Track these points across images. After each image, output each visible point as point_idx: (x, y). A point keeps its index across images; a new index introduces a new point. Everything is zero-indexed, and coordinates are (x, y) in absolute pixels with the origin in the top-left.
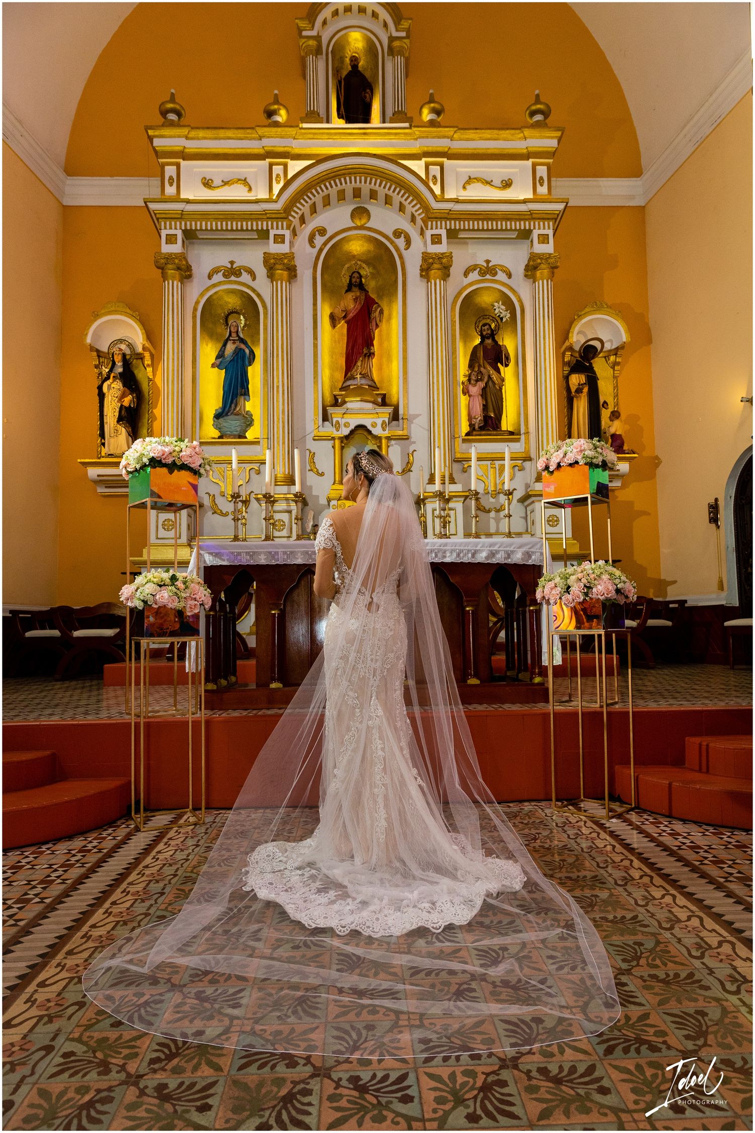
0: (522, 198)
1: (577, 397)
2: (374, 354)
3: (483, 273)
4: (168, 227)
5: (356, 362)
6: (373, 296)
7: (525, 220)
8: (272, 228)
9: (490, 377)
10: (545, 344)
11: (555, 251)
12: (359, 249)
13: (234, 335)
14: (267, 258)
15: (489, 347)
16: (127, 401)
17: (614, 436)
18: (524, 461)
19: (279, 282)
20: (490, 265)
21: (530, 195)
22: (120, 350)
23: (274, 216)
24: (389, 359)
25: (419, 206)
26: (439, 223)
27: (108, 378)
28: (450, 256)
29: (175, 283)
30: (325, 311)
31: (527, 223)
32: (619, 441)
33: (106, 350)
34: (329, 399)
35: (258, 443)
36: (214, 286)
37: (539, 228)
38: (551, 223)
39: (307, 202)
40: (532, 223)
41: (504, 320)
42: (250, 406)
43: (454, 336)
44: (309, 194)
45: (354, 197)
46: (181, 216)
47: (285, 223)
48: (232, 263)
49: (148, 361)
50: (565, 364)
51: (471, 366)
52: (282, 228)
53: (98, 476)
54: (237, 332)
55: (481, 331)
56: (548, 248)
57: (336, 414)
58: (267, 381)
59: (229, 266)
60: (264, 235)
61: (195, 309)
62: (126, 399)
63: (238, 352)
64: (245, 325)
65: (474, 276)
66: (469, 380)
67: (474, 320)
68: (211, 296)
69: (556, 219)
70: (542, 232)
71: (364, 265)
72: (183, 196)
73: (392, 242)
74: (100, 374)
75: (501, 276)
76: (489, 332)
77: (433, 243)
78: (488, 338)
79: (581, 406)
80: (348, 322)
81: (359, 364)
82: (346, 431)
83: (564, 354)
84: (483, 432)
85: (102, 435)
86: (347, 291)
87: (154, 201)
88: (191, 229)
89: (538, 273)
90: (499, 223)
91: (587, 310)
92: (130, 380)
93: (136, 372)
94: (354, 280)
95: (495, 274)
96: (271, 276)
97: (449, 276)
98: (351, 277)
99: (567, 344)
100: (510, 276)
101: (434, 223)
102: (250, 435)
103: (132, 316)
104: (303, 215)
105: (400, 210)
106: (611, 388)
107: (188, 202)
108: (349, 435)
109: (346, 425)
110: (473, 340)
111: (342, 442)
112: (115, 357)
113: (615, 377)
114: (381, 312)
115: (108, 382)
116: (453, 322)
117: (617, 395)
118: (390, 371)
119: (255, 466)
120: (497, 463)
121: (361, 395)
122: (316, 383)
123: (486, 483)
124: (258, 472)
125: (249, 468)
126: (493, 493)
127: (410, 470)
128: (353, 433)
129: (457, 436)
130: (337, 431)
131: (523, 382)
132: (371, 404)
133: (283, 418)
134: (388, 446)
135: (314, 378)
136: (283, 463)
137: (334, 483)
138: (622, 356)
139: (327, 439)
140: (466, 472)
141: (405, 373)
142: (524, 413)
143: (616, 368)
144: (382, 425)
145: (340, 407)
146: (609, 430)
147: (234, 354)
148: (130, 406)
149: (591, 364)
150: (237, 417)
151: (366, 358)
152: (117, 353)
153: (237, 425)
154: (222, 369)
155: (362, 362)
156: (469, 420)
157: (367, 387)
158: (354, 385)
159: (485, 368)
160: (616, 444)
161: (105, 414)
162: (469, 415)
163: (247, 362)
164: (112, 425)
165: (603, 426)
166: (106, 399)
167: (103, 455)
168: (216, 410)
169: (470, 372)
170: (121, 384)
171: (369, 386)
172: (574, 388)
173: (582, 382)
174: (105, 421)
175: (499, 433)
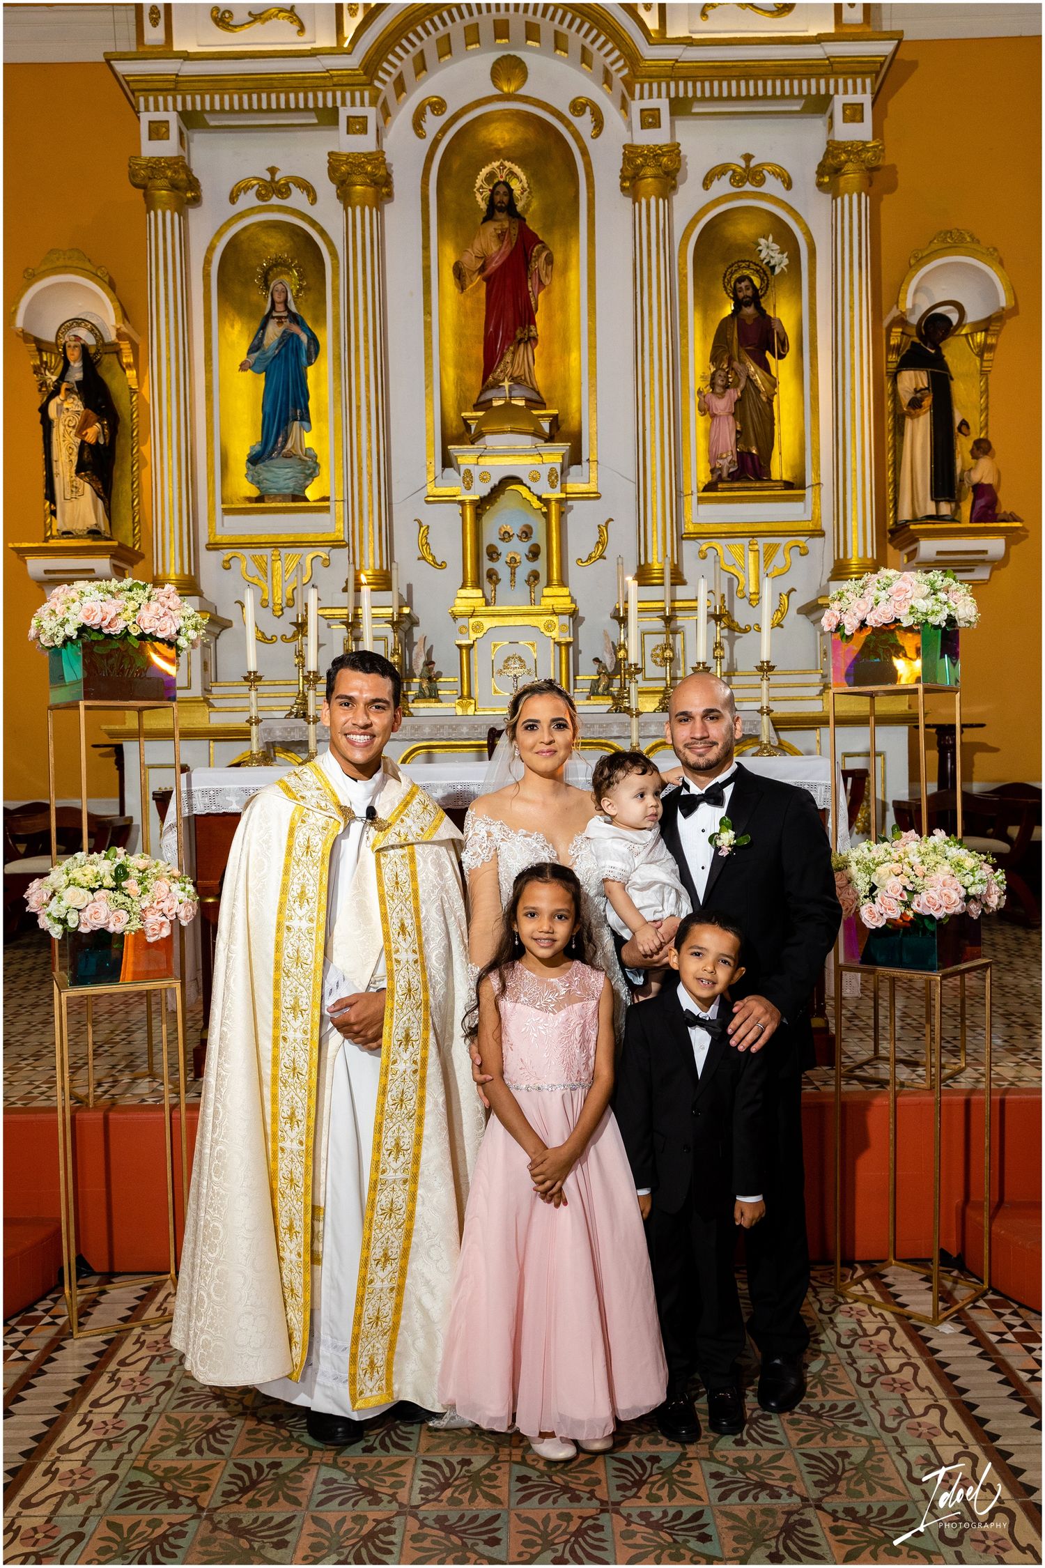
0: (813, 32)
1: (912, 417)
2: (535, 339)
3: (738, 180)
4: (152, 107)
5: (503, 355)
6: (533, 226)
7: (819, 76)
8: (344, 104)
9: (748, 377)
10: (852, 317)
11: (874, 138)
12: (507, 137)
13: (280, 307)
14: (335, 161)
15: (749, 322)
16: (93, 433)
17: (978, 490)
18: (811, 536)
19: (358, 209)
20: (752, 164)
21: (831, 29)
22: (77, 338)
23: (345, 81)
24: (566, 349)
25: (617, 53)
26: (655, 86)
27: (56, 392)
28: (674, 150)
29: (168, 213)
30: (446, 257)
31: (822, 82)
32: (989, 498)
33: (52, 339)
34: (454, 425)
35: (327, 509)
36: (241, 215)
37: (846, 92)
38: (868, 81)
39: (407, 52)
40: (832, 82)
41: (777, 270)
42: (309, 440)
43: (684, 302)
44: (411, 36)
45: (497, 37)
46: (175, 85)
47: (367, 94)
48: (273, 171)
49: (128, 359)
50: (889, 350)
51: (714, 359)
52: (362, 104)
53: (46, 572)
54: (286, 301)
55: (735, 291)
56: (862, 132)
57: (466, 457)
58: (340, 392)
59: (268, 177)
60: (328, 117)
61: (208, 262)
62: (89, 430)
63: (288, 340)
64: (301, 288)
65: (722, 186)
66: (713, 385)
67: (722, 268)
68: (236, 236)
69: (878, 74)
70: (851, 98)
71: (517, 169)
72: (177, 46)
73: (568, 124)
74: (43, 384)
75: (773, 186)
76: (749, 293)
77: (644, 125)
78: (748, 305)
79: (919, 431)
80: (487, 280)
81: (508, 358)
82: (482, 490)
83: (889, 330)
84: (736, 485)
85: (50, 496)
86: (485, 220)
87: (124, 57)
88: (194, 110)
89: (842, 181)
90: (769, 83)
91: (935, 246)
92: (96, 395)
93: (107, 378)
94: (497, 198)
95: (762, 181)
96: (345, 196)
97: (674, 188)
98: (492, 191)
99: (895, 313)
100: (788, 184)
101: (646, 86)
102: (311, 493)
103: (94, 276)
104: (400, 76)
105: (583, 61)
106: (975, 395)
107: (186, 57)
108: (490, 494)
109: (484, 478)
110: (721, 307)
111: (478, 507)
112: (69, 352)
113: (984, 374)
114: (550, 261)
115: (57, 400)
116: (683, 276)
117: (987, 408)
118: (567, 369)
119: (323, 553)
120: (761, 541)
121: (511, 420)
122: (429, 396)
123: (742, 579)
124: (327, 563)
125: (311, 556)
126: (753, 597)
127: (602, 557)
128: (497, 491)
129: (687, 491)
130: (468, 488)
131: (811, 389)
132: (529, 438)
133: (369, 466)
134: (562, 515)
135: (427, 387)
136: (371, 549)
137: (464, 586)
138: (997, 334)
139: (449, 499)
140: (704, 558)
141: (593, 374)
142: (812, 448)
143: (986, 356)
144: (549, 476)
145: (473, 443)
146: (969, 477)
147: (280, 344)
148: (97, 442)
149: (939, 350)
150: (288, 461)
151: (522, 346)
152: (72, 344)
153: (290, 475)
154: (259, 373)
155: (514, 353)
156: (709, 461)
157: (522, 403)
158: (500, 398)
159: (741, 362)
160: (981, 502)
161: (54, 457)
162: (710, 451)
163: (304, 359)
164: (68, 478)
165: (958, 471)
166: (54, 430)
167: (55, 533)
168: (252, 448)
169: (713, 369)
170: (80, 403)
171: (527, 400)
172: (905, 398)
173: (921, 386)
174: (55, 471)
175: (766, 484)
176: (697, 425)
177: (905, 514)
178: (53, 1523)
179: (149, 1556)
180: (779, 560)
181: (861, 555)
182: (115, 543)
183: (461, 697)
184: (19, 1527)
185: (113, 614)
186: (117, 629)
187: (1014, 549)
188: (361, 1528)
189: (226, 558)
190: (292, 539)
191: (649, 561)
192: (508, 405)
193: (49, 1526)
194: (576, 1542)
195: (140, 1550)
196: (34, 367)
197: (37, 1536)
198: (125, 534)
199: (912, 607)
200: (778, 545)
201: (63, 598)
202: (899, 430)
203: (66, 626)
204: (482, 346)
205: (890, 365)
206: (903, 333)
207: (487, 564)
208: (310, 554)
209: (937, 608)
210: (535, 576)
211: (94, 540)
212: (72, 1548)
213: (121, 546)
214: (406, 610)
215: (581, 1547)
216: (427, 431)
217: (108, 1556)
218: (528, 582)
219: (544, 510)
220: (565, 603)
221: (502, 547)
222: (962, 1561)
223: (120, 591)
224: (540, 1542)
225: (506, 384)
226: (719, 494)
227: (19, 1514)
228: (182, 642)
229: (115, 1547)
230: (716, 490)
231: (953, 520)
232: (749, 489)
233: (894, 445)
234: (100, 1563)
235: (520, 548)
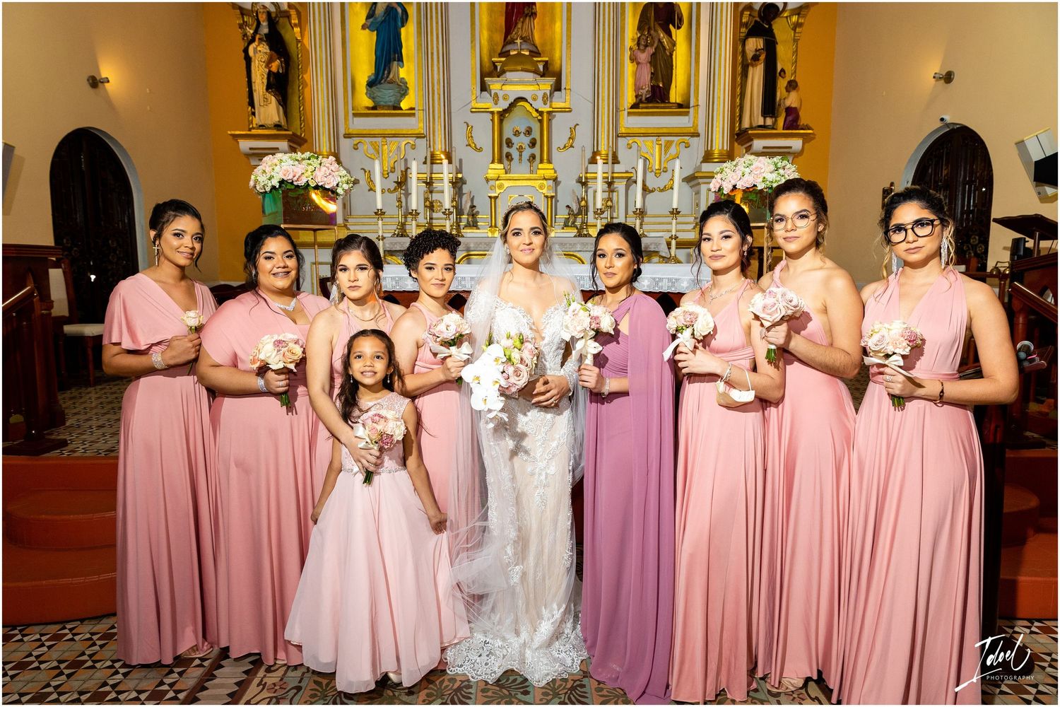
1: (753, 66)
2: (535, 14)
5: (516, 24)
9: (660, 42)
15: (661, 6)
16: (275, 66)
17: (791, 111)
18: (692, 136)
22: (264, 7)
24: (553, 21)
27: (253, 40)
32: (794, 115)
34: (487, 64)
35: (413, 115)
42: (404, 72)
49: (295, 21)
50: (742, 25)
51: (640, 28)
53: (251, 149)
57: (495, 85)
58: (421, 45)
62: (273, 64)
63: (390, 12)
66: (638, 44)
74: (245, 35)
79: (757, 75)
81: (519, 25)
82: (503, 105)
83: (742, 14)
84: (650, 105)
85: (252, 103)
92: (277, 44)
93: (282, 32)
102: (404, 105)
106: (790, 53)
108: (508, 108)
109: (505, 98)
111: (501, 115)
112: (260, 15)
113: (795, 41)
115: (254, 45)
117: (796, 61)
118: (554, 33)
119: (411, 141)
120: (664, 139)
121: (521, 63)
122: (473, 47)
123: (651, 161)
124: (414, 147)
125: (405, 143)
126: (657, 171)
127: (572, 146)
128: (512, 105)
129: (622, 108)
130: (496, 104)
131: (696, 48)
132: (532, 74)
133: (438, 89)
134: (549, 120)
135: (472, 42)
136: (439, 139)
137: (493, 162)
138: (804, 16)
139: (485, 111)
140: (630, 148)
141: (569, 37)
142: (695, 83)
143: (798, 30)
144: (543, 98)
145: (498, 77)
146: (784, 103)
147: (385, 13)
148: (278, 71)
149: (770, 26)
150: (391, 85)
151: (528, 18)
152: (262, 10)
153: (392, 94)
154: (373, 31)
155: (523, 22)
156: (635, 91)
157: (527, 53)
158: (514, 50)
159: (655, 31)
160: (790, 118)
161: (253, 80)
162: (635, 85)
163: (400, 24)
164: (261, 93)
165: (778, 99)
166: (253, 64)
167: (254, 126)
168: (369, 77)
169: (639, 35)
170: (267, 47)
171: (530, 51)
172: (750, 54)
173: (759, 47)
174: (253, 88)
175: (667, 105)
176: (629, 68)
177: (746, 124)
178: (284, 681)
179: (338, 699)
180: (673, 150)
181: (720, 148)
182: (290, 133)
183: (491, 226)
184: (266, 683)
185: (300, 174)
186: (302, 182)
187: (807, 145)
188: (453, 685)
189: (355, 143)
190: (393, 132)
191: (599, 149)
192: (519, 54)
193: (282, 683)
194: (571, 693)
195: (333, 695)
196: (239, 24)
197: (276, 688)
198: (296, 127)
199: (764, 178)
200: (671, 142)
201: (270, 164)
202: (745, 74)
203: (272, 180)
204: (503, 18)
205: (741, 34)
206: (750, 15)
207: (506, 150)
208: (404, 142)
209: (778, 179)
210: (533, 157)
211: (278, 130)
212: (295, 694)
213: (294, 134)
214: (460, 176)
215: (574, 696)
216: (472, 68)
217: (316, 699)
218: (529, 160)
219: (540, 118)
220: (550, 173)
221: (514, 139)
222: (779, 703)
223: (303, 159)
224: (551, 693)
225: (519, 41)
226: (640, 110)
227: (265, 676)
228: (340, 191)
229: (319, 694)
230: (638, 108)
231: (773, 129)
232: (657, 108)
233: (741, 83)
234: (311, 703)
235: (525, 140)
